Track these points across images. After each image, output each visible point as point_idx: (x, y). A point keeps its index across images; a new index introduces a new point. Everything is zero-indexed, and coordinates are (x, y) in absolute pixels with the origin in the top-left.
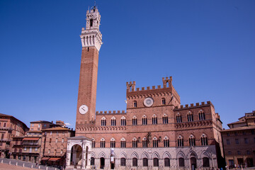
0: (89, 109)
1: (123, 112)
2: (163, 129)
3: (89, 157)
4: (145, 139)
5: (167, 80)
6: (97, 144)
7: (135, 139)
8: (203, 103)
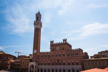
0: (37, 51)
1: (49, 52)
2: (63, 58)
3: (37, 69)
4: (56, 62)
5: (65, 40)
6: (40, 64)
7: (53, 62)
8: (77, 49)
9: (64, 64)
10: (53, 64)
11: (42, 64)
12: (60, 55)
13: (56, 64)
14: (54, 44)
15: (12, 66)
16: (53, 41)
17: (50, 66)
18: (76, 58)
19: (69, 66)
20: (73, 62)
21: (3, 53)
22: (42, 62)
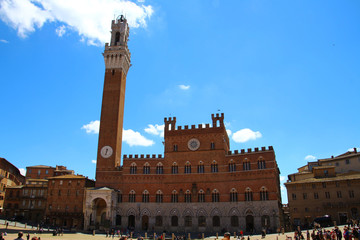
0: (114, 152)
1: (160, 156)
2: (212, 179)
3: (114, 214)
4: (188, 191)
5: (218, 118)
6: (126, 197)
7: (175, 192)
8: (263, 148)
9: (216, 198)
10: (174, 199)
11: (132, 199)
12: (201, 168)
13: (188, 199)
14: (180, 127)
16: (175, 118)
17: (164, 204)
18: (259, 179)
19: (234, 204)
20: (248, 189)
22: (133, 192)
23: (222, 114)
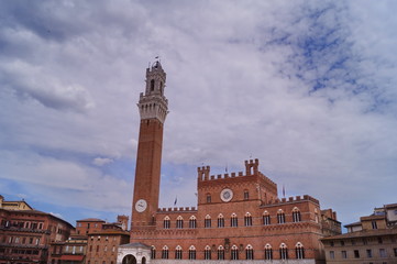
0: (148, 205)
1: (193, 209)
2: (246, 234)
4: (221, 247)
5: (251, 165)
6: (159, 254)
7: (208, 247)
8: (298, 198)
9: (250, 255)
10: (207, 255)
11: (165, 255)
12: (234, 222)
13: (221, 255)
14: (213, 177)
15: (57, 259)
16: (208, 167)
17: (197, 262)
18: (294, 234)
19: (268, 262)
20: (283, 245)
21: (27, 209)
22: (166, 248)
23: (257, 160)
